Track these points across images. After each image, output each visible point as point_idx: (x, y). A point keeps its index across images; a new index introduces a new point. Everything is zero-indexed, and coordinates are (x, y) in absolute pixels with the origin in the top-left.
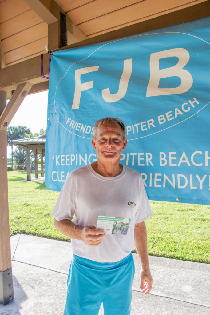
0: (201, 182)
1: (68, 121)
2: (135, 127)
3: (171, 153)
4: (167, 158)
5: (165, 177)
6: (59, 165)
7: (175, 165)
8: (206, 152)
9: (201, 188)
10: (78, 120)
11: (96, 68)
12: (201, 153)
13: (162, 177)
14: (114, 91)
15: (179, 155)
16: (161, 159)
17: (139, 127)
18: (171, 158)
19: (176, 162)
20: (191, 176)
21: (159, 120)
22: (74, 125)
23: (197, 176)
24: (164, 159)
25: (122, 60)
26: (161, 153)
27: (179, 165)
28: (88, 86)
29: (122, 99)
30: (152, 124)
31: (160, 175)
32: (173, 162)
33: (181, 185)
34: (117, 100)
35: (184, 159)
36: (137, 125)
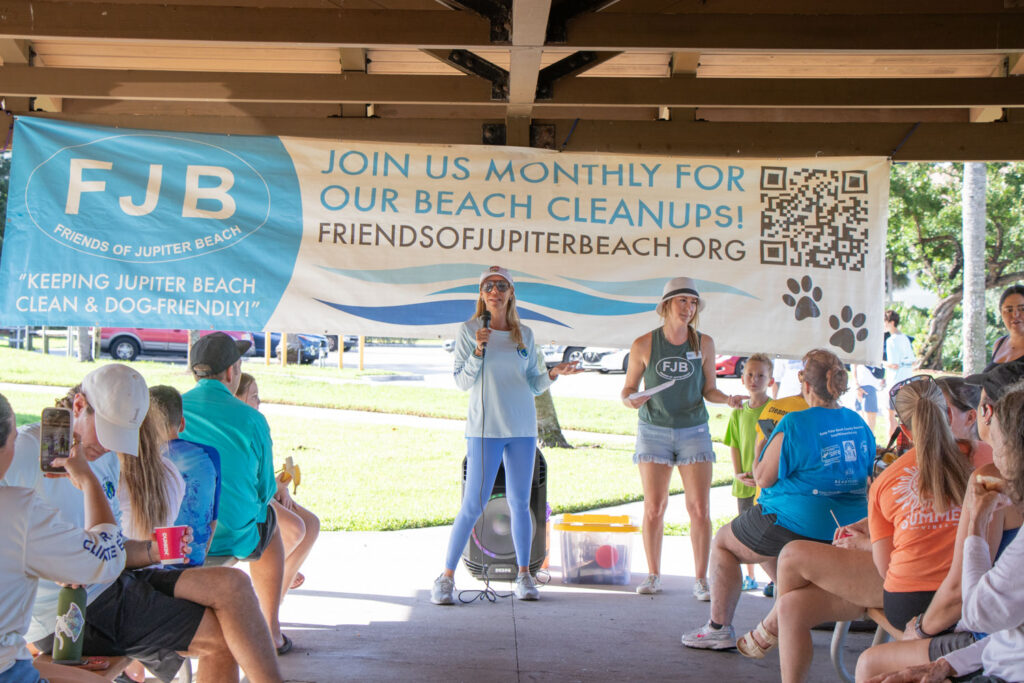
0: (238, 308)
1: (58, 228)
2: (166, 249)
3: (207, 279)
4: (203, 284)
5: (199, 303)
6: (36, 287)
7: (211, 291)
8: (245, 280)
9: (238, 314)
10: (76, 228)
11: (108, 166)
12: (239, 280)
13: (194, 304)
14: (138, 201)
15: (216, 282)
16: (195, 284)
17: (172, 248)
18: (207, 284)
19: (213, 288)
20: (228, 303)
21: (197, 244)
22: (69, 236)
23: (234, 302)
24: (199, 284)
25: (149, 164)
26: (196, 279)
27: (216, 291)
28: (96, 187)
29: (150, 214)
30: (188, 247)
31: (193, 301)
32: (209, 287)
33: (217, 311)
34: (142, 214)
35: (222, 285)
36: (168, 246)
